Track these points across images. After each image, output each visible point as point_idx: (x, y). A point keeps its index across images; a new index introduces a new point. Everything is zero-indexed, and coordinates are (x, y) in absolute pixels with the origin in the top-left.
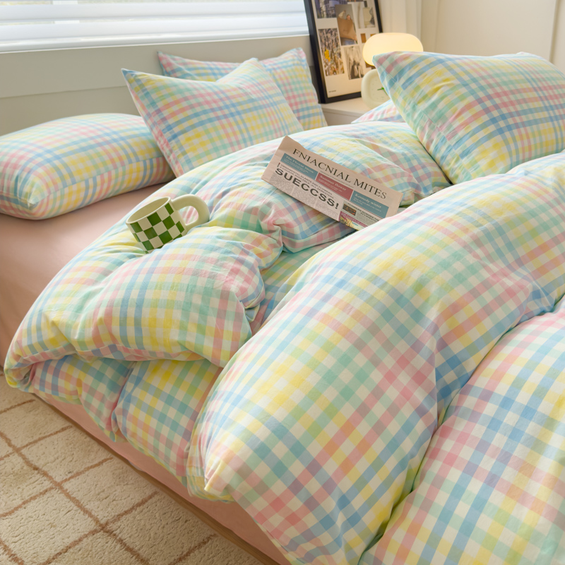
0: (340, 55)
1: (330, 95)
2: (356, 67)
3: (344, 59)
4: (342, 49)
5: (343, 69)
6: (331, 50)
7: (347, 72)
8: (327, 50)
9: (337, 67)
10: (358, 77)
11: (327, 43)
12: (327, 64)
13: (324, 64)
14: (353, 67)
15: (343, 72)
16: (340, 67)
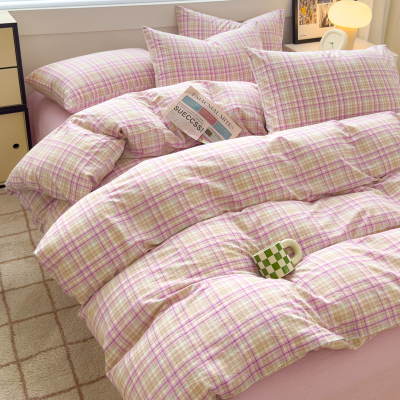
0: (315, 10)
1: (300, 38)
2: (327, 19)
3: (318, 13)
4: (318, 6)
5: (315, 20)
6: (308, 7)
7: (319, 22)
8: (304, 7)
9: (311, 19)
10: (328, 26)
11: (305, 2)
12: (302, 17)
13: (299, 17)
14: (325, 19)
15: (316, 23)
16: (313, 19)
